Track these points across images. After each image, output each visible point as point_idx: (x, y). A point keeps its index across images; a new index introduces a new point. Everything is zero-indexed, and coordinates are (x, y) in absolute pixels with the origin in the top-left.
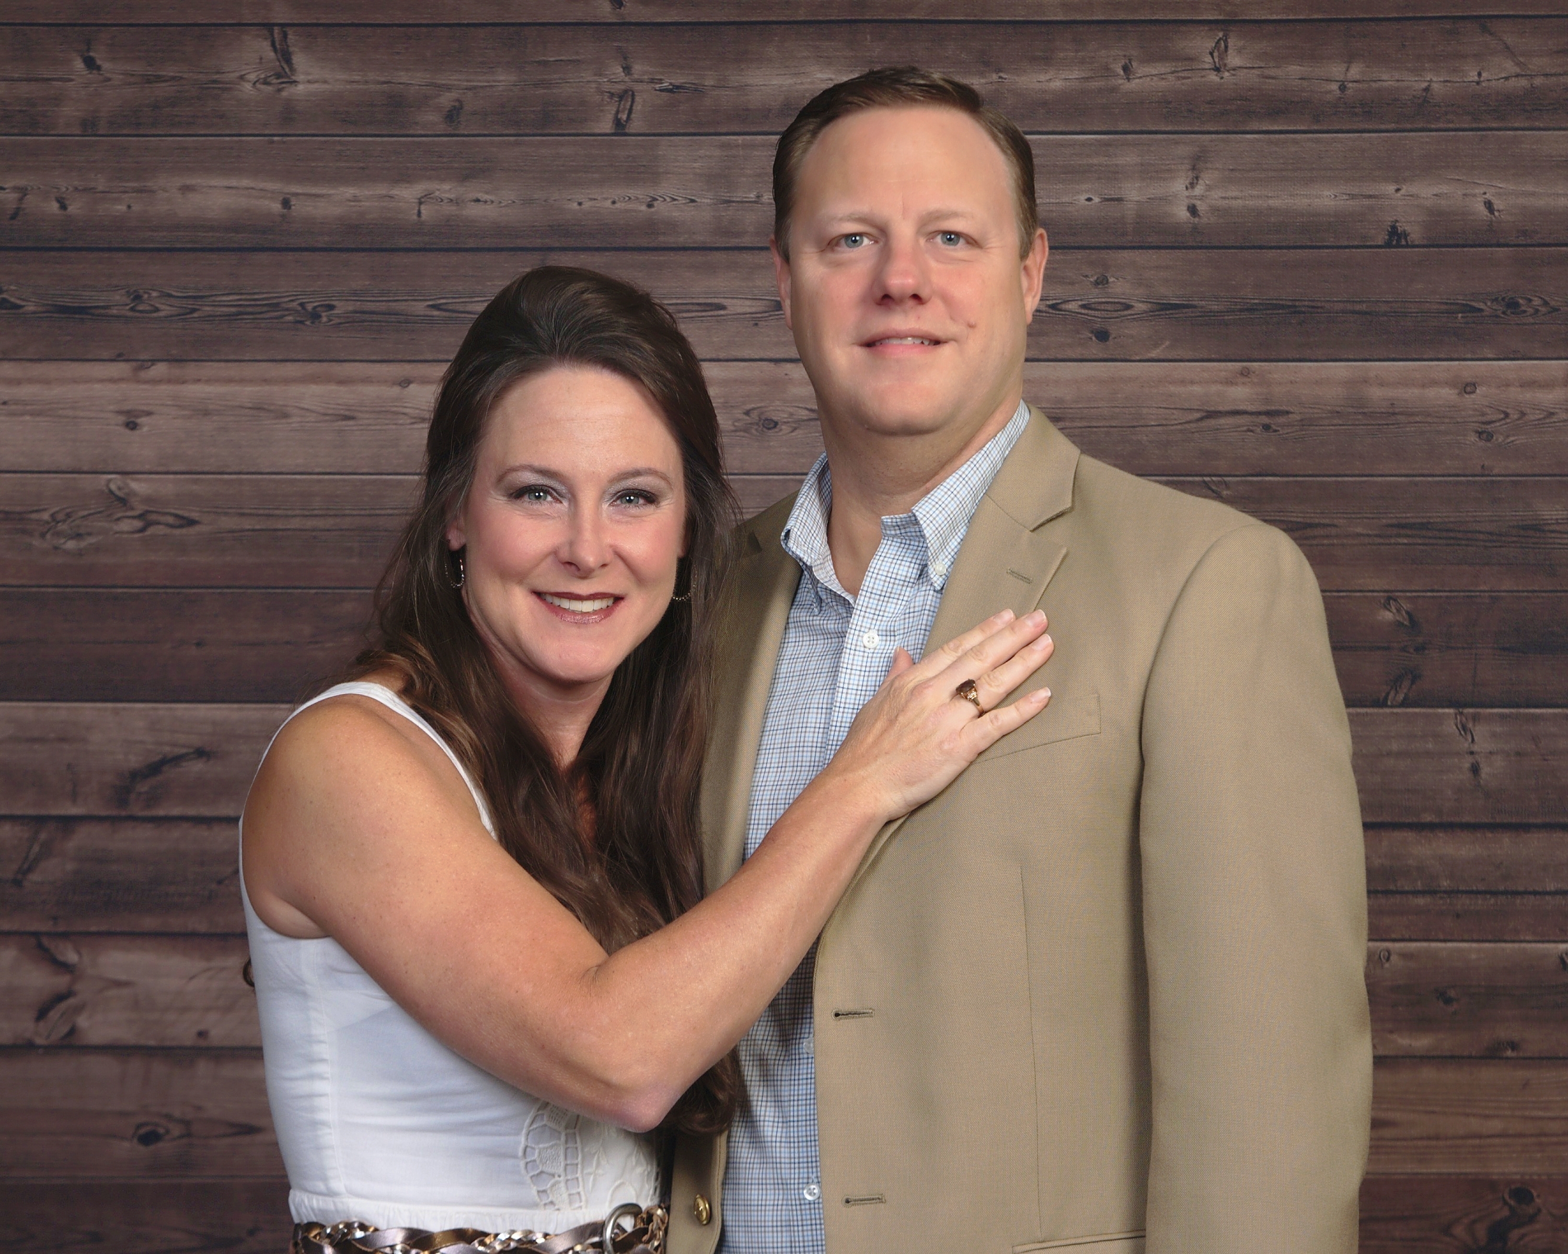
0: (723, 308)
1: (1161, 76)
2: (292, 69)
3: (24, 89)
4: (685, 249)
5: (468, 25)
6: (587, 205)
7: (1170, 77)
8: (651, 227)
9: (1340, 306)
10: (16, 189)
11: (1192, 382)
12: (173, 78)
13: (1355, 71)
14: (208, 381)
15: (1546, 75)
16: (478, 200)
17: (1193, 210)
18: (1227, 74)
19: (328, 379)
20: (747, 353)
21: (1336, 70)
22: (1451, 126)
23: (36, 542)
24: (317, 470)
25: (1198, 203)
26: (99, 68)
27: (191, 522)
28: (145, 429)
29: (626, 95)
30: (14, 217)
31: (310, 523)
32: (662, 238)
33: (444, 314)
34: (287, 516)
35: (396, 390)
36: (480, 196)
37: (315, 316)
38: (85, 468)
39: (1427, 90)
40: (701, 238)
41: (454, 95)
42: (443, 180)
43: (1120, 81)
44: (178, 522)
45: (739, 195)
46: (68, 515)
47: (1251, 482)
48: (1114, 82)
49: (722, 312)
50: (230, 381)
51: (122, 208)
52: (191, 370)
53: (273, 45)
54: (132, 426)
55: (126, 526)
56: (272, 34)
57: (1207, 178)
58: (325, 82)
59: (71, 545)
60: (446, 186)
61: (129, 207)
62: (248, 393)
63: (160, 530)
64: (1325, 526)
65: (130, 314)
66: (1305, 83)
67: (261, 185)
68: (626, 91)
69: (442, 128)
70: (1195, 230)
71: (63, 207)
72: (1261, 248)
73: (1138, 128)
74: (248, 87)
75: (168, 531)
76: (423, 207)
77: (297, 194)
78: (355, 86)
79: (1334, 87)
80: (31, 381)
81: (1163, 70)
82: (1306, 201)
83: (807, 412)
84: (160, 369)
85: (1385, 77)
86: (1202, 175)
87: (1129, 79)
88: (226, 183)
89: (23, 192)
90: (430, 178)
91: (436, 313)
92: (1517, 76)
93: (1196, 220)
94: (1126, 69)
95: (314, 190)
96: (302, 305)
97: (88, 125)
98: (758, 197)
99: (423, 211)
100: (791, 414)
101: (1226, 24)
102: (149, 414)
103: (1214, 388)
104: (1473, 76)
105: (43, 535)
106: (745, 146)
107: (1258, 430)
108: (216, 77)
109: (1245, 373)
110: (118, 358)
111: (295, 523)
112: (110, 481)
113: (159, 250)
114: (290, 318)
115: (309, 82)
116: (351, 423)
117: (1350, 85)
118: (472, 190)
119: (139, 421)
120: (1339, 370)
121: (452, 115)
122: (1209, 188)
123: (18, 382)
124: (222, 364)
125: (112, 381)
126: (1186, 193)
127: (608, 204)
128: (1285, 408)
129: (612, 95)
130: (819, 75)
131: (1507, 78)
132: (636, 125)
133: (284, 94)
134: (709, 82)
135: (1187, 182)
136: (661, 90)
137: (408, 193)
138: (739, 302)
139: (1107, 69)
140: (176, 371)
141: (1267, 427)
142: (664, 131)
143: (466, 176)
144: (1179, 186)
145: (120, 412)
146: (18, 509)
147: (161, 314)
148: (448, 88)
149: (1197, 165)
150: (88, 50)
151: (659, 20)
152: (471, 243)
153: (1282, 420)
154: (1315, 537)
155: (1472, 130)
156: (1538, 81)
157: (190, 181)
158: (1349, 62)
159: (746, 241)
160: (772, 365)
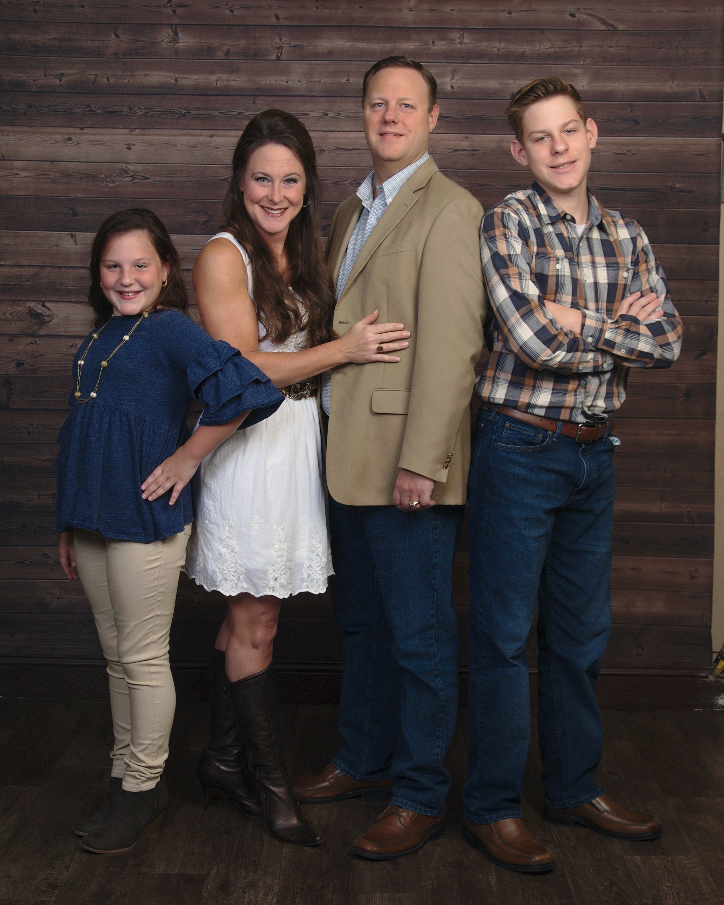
0: (309, 114)
1: (444, 45)
2: (178, 38)
3: (97, 43)
4: (297, 96)
5: (232, 25)
6: (268, 82)
7: (446, 45)
8: (287, 89)
9: (495, 118)
10: (94, 75)
11: (451, 140)
12: (142, 41)
13: (502, 45)
14: (152, 135)
15: (560, 48)
16: (234, 80)
17: (452, 87)
18: (463, 45)
19: (188, 135)
20: (316, 129)
21: (497, 45)
22: (531, 63)
23: (100, 184)
24: (185, 163)
25: (454, 85)
26: (119, 37)
27: (147, 178)
28: (133, 150)
29: (280, 48)
30: (93, 83)
31: (183, 179)
32: (290, 93)
33: (225, 115)
34: (175, 177)
35: (209, 138)
36: (235, 78)
37: (185, 115)
38: (115, 161)
39: (524, 51)
40: (302, 93)
41: (228, 47)
42: (224, 74)
43: (431, 47)
44: (143, 179)
45: (314, 80)
46: (110, 176)
47: (468, 172)
48: (429, 47)
49: (308, 116)
50: (159, 135)
51: (126, 81)
52: (147, 132)
53: (172, 30)
54: (129, 148)
55: (127, 179)
56: (172, 27)
57: (457, 77)
58: (188, 42)
59: (111, 185)
60: (225, 76)
61: (128, 81)
62: (164, 139)
63: (138, 181)
64: (489, 185)
65: (129, 114)
66: (487, 48)
67: (169, 74)
68: (280, 47)
69: (224, 57)
70: (453, 93)
71: (108, 80)
72: (473, 99)
73: (436, 61)
74: (165, 44)
75: (140, 181)
76: (218, 82)
77: (179, 77)
78: (197, 44)
79: (496, 50)
80: (99, 134)
81: (444, 43)
82: (486, 85)
83: (333, 147)
84: (138, 131)
85: (511, 47)
86: (455, 76)
87: (434, 46)
88: (158, 74)
89: (96, 75)
90: (220, 73)
91: (222, 115)
92: (551, 48)
93: (453, 90)
94: (433, 42)
95: (185, 76)
96: (180, 112)
97: (116, 55)
98: (320, 80)
99: (218, 83)
100: (329, 148)
101: (464, 29)
102: (134, 145)
103: (457, 142)
104: (538, 47)
105: (102, 182)
106: (316, 64)
107: (470, 155)
108: (155, 40)
109: (466, 138)
110: (125, 128)
111: (178, 179)
112: (122, 165)
113: (137, 94)
114: (177, 116)
115: (183, 42)
116: (195, 148)
117: (501, 49)
118: (233, 77)
119: (131, 147)
120: (495, 137)
121: (227, 53)
122: (457, 80)
123: (95, 135)
124: (157, 130)
125: (123, 134)
126: (450, 82)
127: (274, 82)
128: (479, 149)
129: (276, 48)
130: (339, 43)
131: (548, 48)
132: (283, 57)
133: (176, 46)
134: (305, 44)
135: (451, 78)
136: (291, 46)
137: (213, 78)
138: (314, 113)
139: (427, 43)
140: (143, 132)
141: (473, 155)
142: (292, 59)
143: (231, 72)
144: (448, 79)
145: (125, 144)
146: (95, 174)
147: (138, 114)
148: (226, 45)
149: (454, 73)
150: (116, 32)
151: (291, 24)
152: (232, 93)
153: (477, 152)
154: (486, 189)
155: (537, 64)
156: (557, 50)
157: (147, 73)
158: (501, 42)
159: (316, 94)
160: (323, 133)
